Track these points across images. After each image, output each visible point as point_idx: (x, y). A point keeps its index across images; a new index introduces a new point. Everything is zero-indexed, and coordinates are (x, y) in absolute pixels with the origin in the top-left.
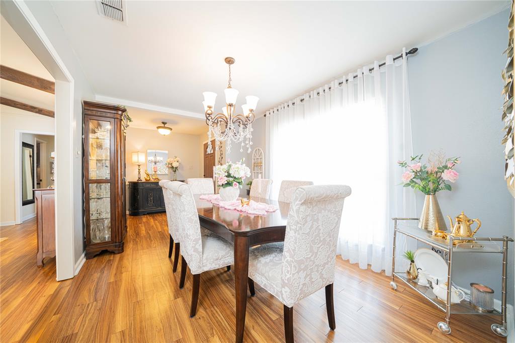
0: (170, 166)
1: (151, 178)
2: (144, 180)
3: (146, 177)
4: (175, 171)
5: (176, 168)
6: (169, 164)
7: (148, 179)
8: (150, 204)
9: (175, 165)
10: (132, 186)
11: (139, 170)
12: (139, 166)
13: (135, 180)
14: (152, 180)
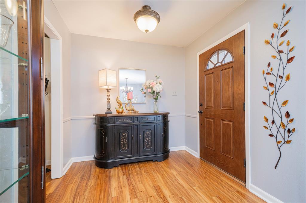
0: (150, 90)
1: (124, 108)
2: (114, 113)
3: (118, 108)
4: (156, 99)
5: (158, 93)
6: (148, 88)
7: (121, 110)
8: (123, 150)
9: (157, 88)
10: (98, 121)
11: (108, 96)
12: (108, 90)
13: (103, 112)
14: (126, 113)
